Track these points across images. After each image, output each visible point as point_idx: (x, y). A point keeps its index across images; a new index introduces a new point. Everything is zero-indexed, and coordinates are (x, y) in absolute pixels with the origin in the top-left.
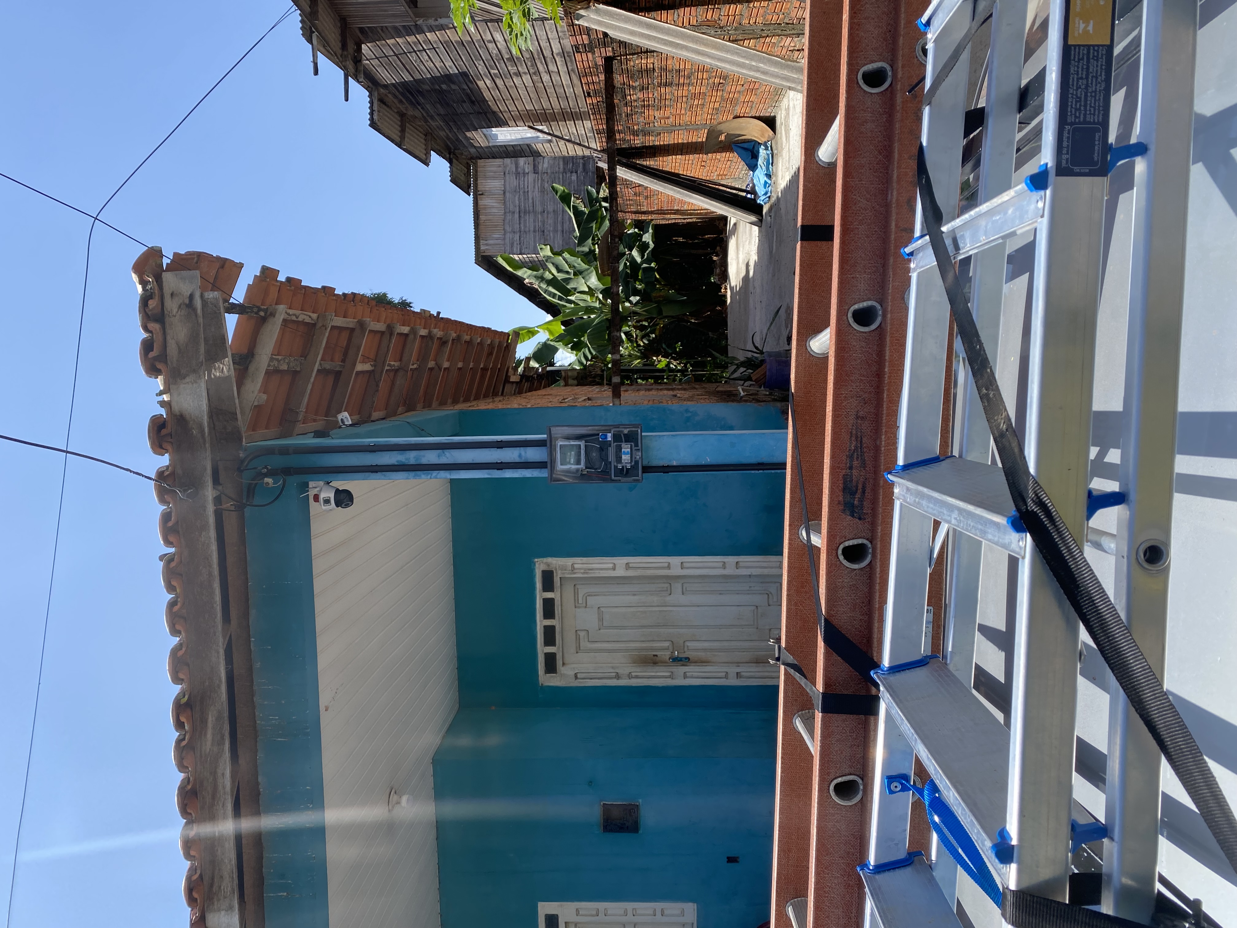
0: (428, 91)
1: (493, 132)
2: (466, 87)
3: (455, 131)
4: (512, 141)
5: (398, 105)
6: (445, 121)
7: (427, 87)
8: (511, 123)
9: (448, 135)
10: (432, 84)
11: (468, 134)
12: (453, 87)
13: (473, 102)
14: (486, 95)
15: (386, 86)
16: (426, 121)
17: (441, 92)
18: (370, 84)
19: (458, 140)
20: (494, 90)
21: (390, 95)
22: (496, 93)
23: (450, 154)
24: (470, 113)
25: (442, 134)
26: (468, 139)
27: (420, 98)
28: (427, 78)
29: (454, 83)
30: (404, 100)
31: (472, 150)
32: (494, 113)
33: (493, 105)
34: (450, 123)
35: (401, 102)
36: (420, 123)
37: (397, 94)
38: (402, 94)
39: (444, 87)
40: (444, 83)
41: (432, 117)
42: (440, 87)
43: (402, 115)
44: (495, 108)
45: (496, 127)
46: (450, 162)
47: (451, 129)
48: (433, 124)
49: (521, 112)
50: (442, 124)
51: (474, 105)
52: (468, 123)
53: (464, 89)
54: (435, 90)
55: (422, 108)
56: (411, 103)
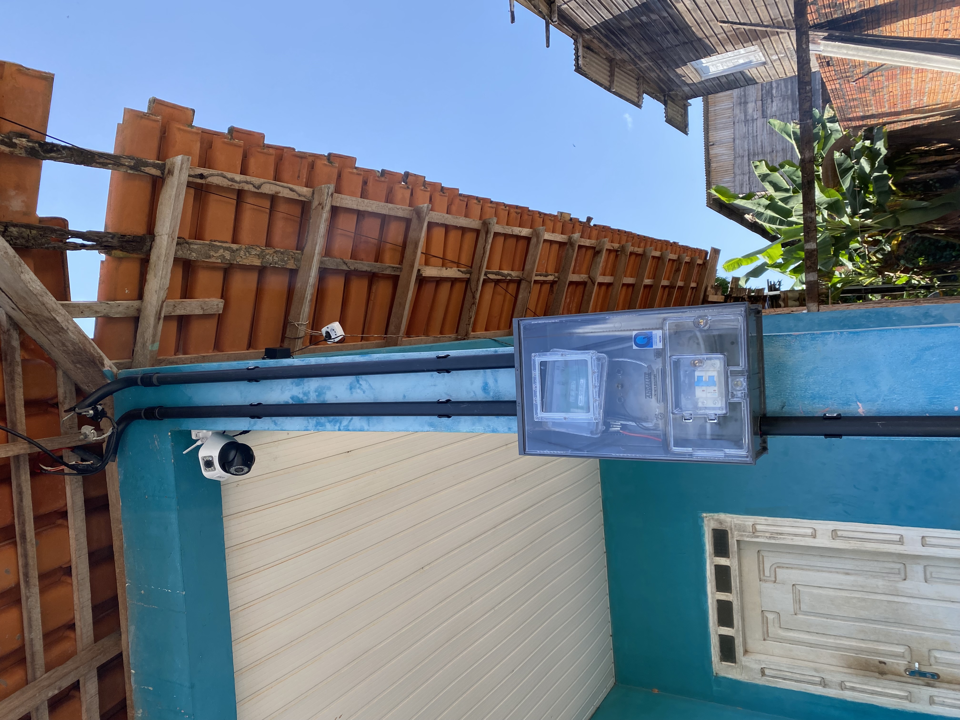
0: (629, 28)
1: (704, 65)
2: (666, 15)
3: (665, 69)
4: (725, 71)
5: (605, 50)
6: (653, 60)
7: (627, 23)
8: (720, 49)
9: (659, 75)
10: (632, 18)
11: (679, 71)
12: (654, 17)
13: (675, 31)
14: (688, 19)
15: (589, 31)
16: (635, 64)
17: (643, 25)
18: (574, 32)
19: (670, 79)
20: (695, 11)
21: (595, 41)
22: (698, 15)
23: (664, 96)
24: (676, 46)
25: (653, 75)
26: (679, 76)
27: (624, 37)
28: (626, 12)
29: (652, 11)
30: (609, 44)
31: (686, 89)
32: (700, 40)
33: (698, 31)
34: (659, 62)
35: (607, 46)
36: (630, 68)
37: (602, 37)
38: (606, 36)
39: (644, 18)
40: (643, 14)
41: (640, 58)
42: (641, 20)
43: (611, 60)
44: (700, 34)
45: (705, 56)
46: (665, 103)
47: (661, 69)
48: (642, 65)
49: (728, 34)
50: (651, 64)
51: (678, 34)
52: (676, 58)
53: (664, 18)
54: (636, 25)
55: (629, 49)
56: (617, 45)
